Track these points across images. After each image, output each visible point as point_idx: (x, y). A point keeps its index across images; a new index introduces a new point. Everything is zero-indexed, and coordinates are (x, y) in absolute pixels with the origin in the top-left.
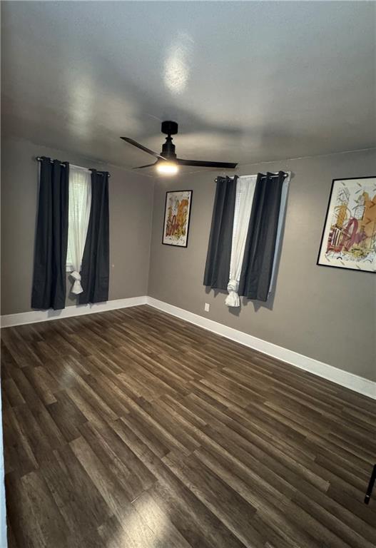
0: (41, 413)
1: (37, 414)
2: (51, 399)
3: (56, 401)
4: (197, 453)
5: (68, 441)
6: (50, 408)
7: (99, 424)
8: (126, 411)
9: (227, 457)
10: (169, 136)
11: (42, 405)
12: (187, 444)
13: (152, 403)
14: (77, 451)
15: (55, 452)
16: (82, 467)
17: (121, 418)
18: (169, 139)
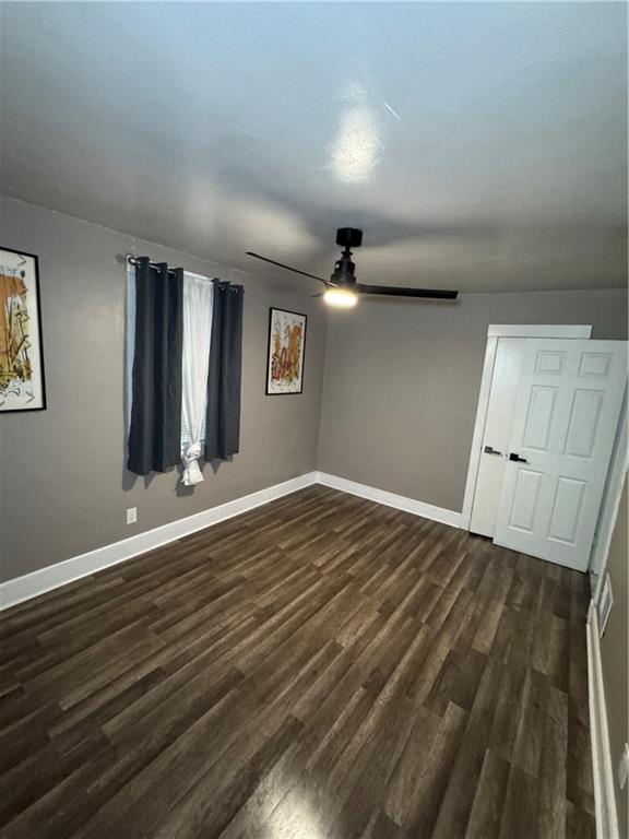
0: (483, 710)
1: (489, 713)
2: (453, 712)
3: (451, 703)
4: (423, 570)
5: (487, 657)
6: (466, 703)
7: (446, 638)
8: (409, 621)
9: (417, 554)
10: (348, 249)
11: (472, 717)
12: (418, 576)
13: (383, 601)
14: (488, 645)
15: (505, 662)
16: (497, 634)
17: (424, 621)
18: (347, 254)
